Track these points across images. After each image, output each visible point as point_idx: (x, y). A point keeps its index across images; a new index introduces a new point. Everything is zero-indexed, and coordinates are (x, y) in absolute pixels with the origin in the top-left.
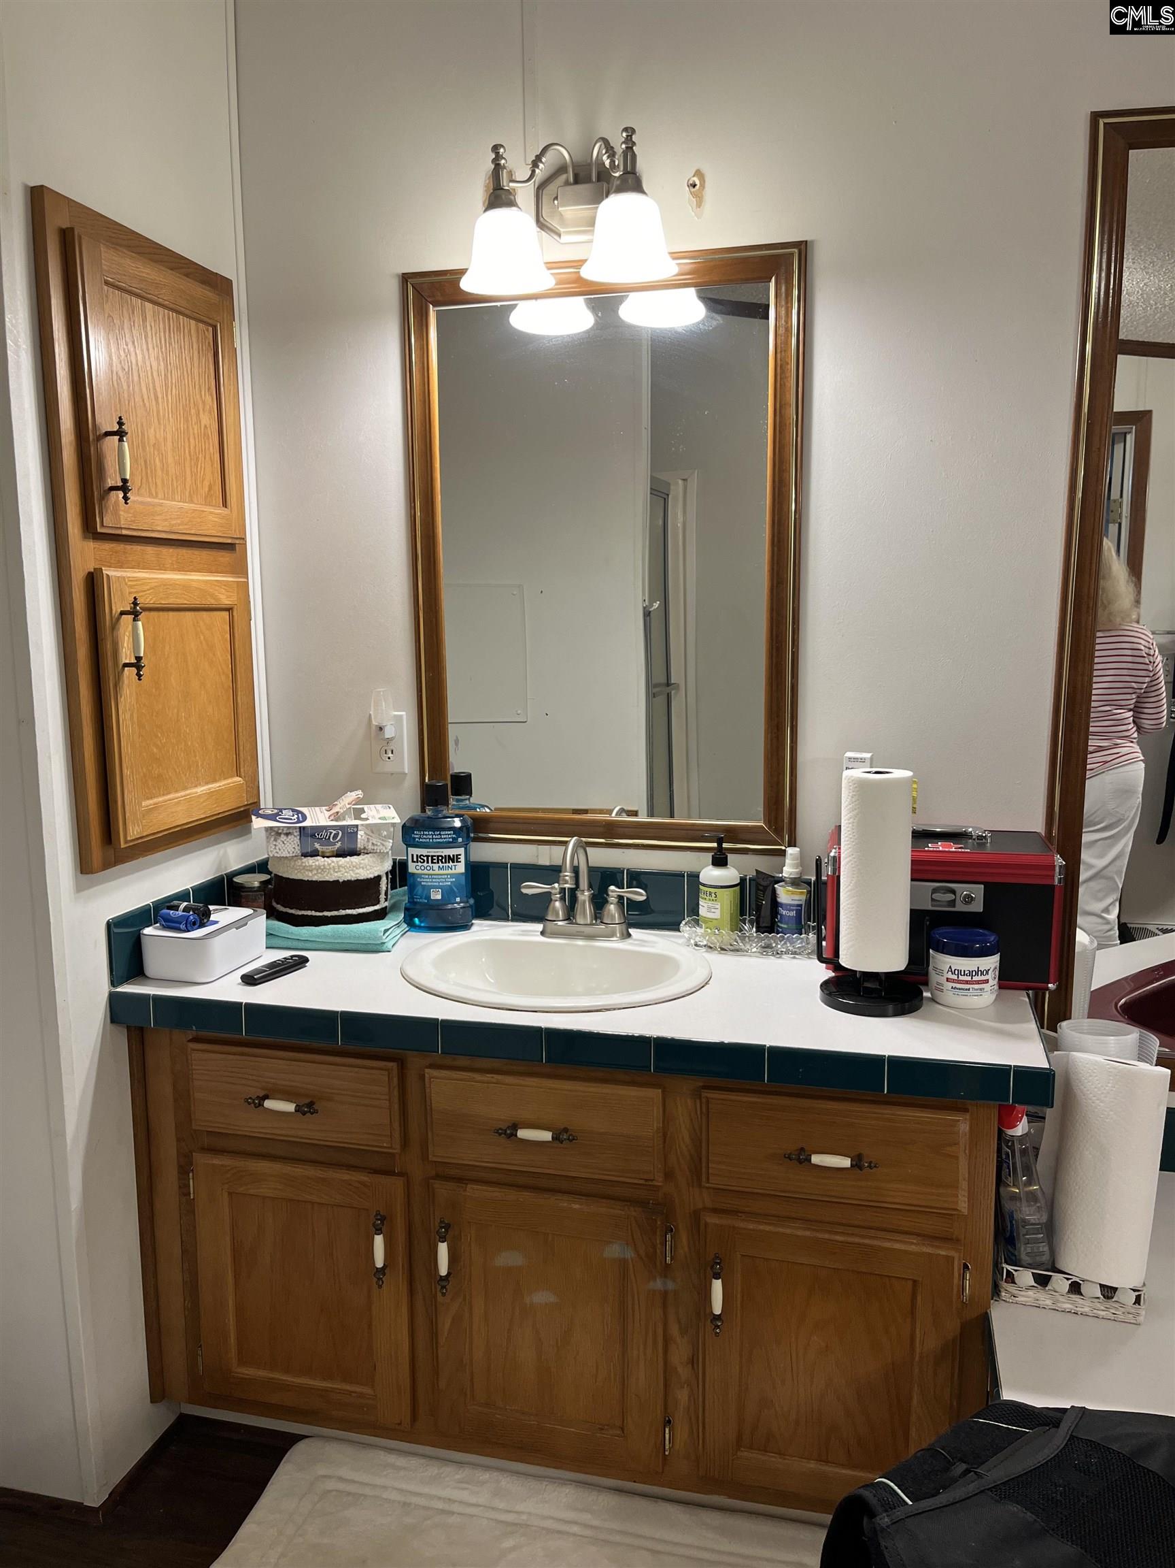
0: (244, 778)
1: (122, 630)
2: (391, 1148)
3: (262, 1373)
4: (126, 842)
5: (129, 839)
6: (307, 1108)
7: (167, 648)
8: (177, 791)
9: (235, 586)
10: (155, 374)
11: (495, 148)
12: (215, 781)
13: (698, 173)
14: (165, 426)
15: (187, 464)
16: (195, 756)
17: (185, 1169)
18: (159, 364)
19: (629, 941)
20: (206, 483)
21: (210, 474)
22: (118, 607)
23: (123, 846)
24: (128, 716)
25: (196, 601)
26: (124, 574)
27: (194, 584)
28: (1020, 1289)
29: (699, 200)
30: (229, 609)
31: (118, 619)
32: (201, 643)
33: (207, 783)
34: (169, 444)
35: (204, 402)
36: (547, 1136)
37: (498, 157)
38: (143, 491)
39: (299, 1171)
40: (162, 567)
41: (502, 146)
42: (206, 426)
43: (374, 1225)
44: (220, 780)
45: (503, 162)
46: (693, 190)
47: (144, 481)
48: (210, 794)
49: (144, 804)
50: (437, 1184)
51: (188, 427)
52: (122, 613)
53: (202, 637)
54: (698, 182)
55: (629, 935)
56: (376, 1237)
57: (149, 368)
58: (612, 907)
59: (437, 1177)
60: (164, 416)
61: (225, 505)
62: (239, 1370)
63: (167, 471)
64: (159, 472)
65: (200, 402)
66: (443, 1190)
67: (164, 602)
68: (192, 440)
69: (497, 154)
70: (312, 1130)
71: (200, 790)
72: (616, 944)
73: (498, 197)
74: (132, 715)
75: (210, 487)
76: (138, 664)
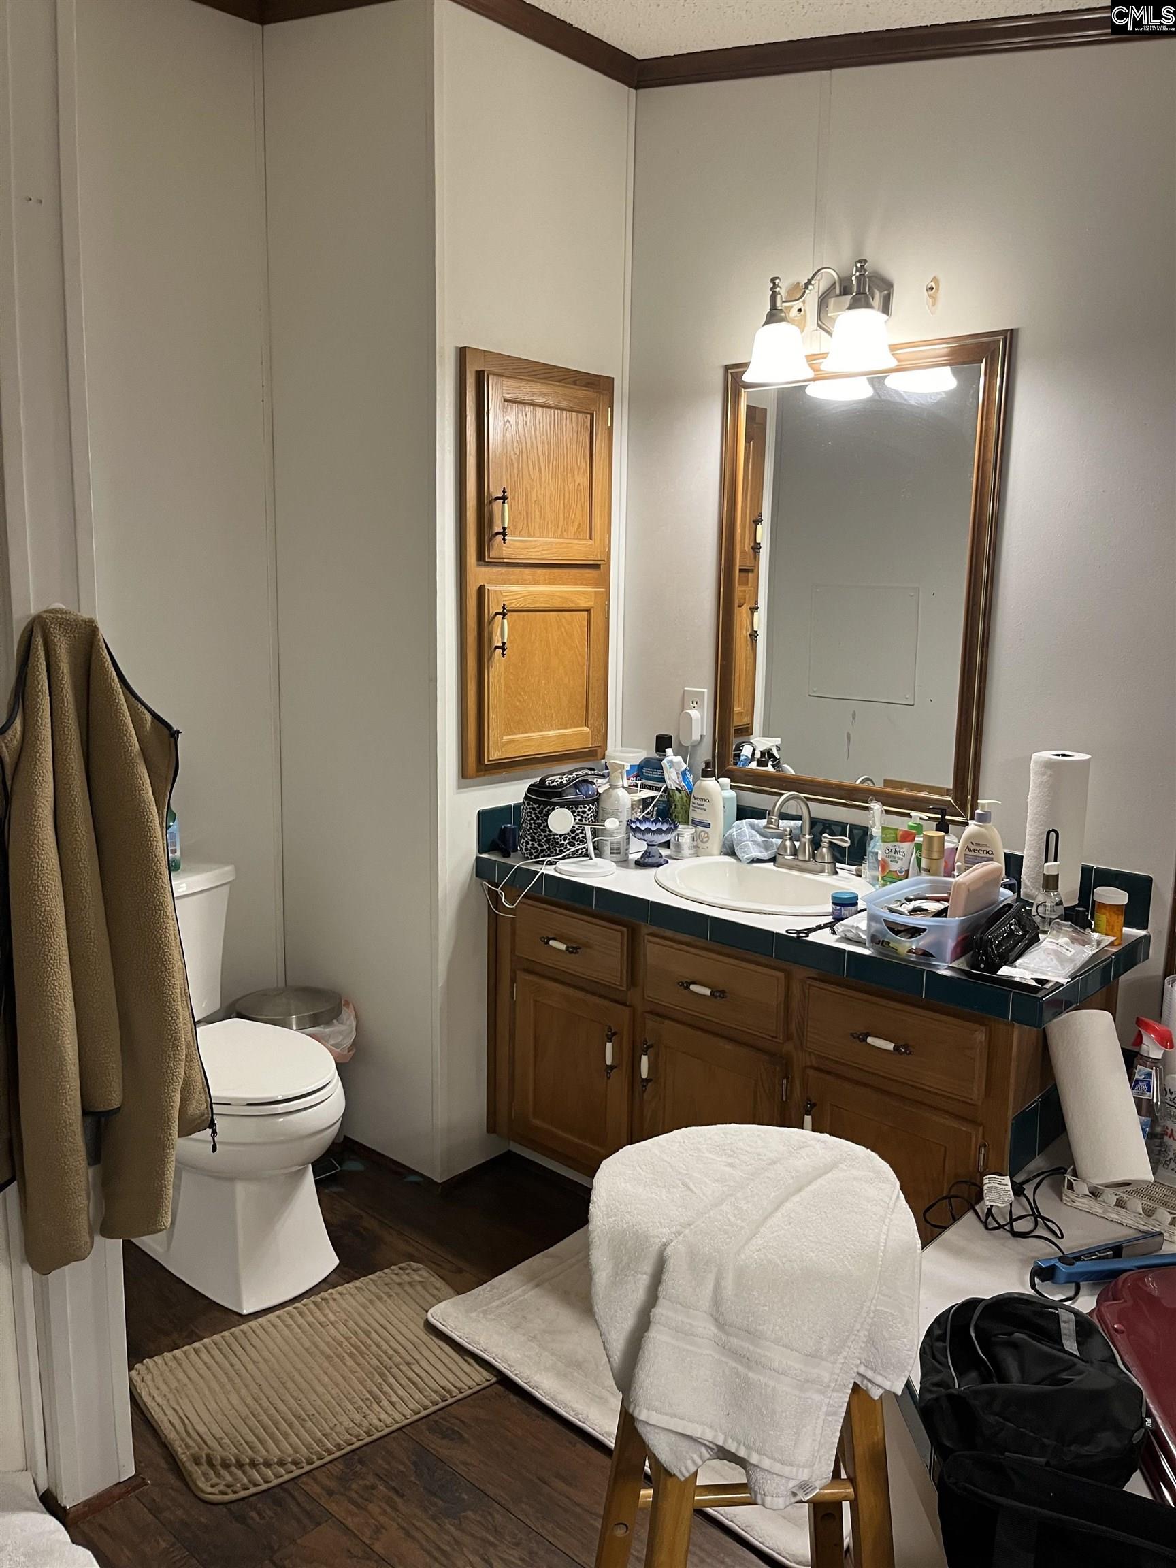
0: (590, 728)
1: (495, 625)
2: (621, 986)
3: (545, 1126)
4: (489, 761)
5: (491, 759)
6: (573, 950)
7: (533, 636)
8: (534, 732)
9: (593, 595)
10: (540, 453)
11: (773, 280)
12: (566, 728)
13: (935, 279)
14: (545, 488)
15: (561, 511)
16: (551, 710)
17: (513, 981)
18: (544, 446)
19: (835, 877)
20: (576, 524)
21: (580, 516)
22: (492, 612)
23: (486, 762)
24: (496, 680)
25: (559, 606)
26: (501, 589)
27: (558, 594)
28: (1078, 1196)
29: (934, 299)
30: (588, 610)
31: (494, 617)
32: (562, 633)
33: (559, 729)
34: (547, 500)
35: (579, 468)
36: (707, 992)
37: (775, 286)
38: (523, 532)
39: (571, 992)
40: (537, 583)
41: (778, 278)
42: (579, 484)
43: (607, 1035)
44: (570, 728)
45: (777, 289)
46: (931, 293)
47: (525, 525)
48: (559, 737)
49: (504, 738)
50: (648, 1016)
51: (564, 487)
52: (497, 614)
53: (563, 630)
54: (934, 286)
55: (837, 873)
56: (608, 1044)
57: (535, 451)
58: (824, 850)
59: (651, 1012)
60: (545, 482)
61: (591, 538)
62: (534, 1121)
63: (544, 517)
64: (538, 519)
65: (576, 467)
66: (651, 1023)
67: (532, 606)
68: (567, 495)
69: (774, 284)
70: (575, 965)
71: (551, 733)
72: (825, 878)
73: (774, 316)
74: (499, 681)
75: (579, 526)
76: (503, 648)
